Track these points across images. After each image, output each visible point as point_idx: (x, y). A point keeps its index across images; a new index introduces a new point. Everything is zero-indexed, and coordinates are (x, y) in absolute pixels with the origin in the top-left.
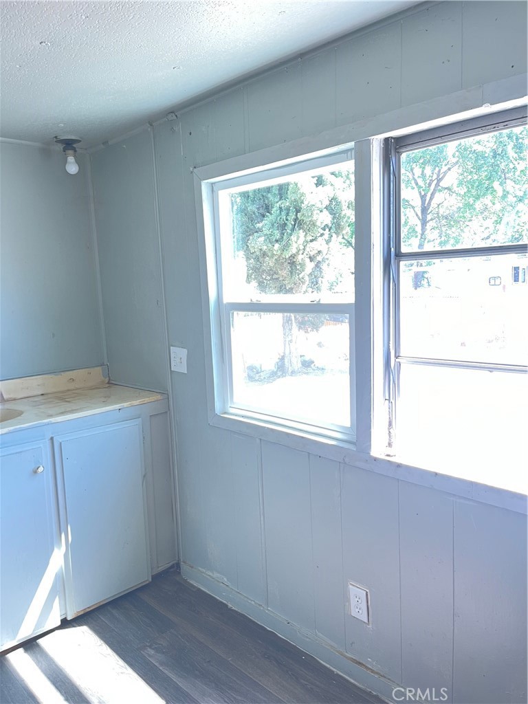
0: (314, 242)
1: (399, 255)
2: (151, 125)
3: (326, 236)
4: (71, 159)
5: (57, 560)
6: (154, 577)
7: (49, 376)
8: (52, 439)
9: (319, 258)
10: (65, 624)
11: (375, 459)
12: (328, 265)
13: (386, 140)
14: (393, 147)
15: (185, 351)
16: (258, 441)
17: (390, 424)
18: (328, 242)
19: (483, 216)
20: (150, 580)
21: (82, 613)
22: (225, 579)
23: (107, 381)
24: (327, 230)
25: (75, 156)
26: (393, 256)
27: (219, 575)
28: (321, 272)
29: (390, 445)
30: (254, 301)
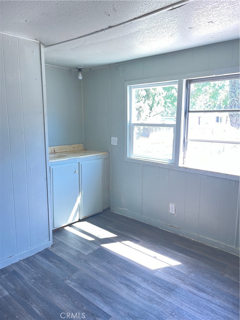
0: (139, 103)
1: (189, 111)
2: (109, 66)
3: (143, 100)
4: (80, 74)
5: (79, 200)
6: (103, 211)
7: (68, 146)
8: (79, 163)
9: (141, 110)
10: (80, 221)
11: (180, 167)
12: (143, 112)
13: (187, 80)
14: (189, 82)
15: (117, 138)
16: (142, 165)
17: (184, 158)
18: (144, 103)
19: (205, 94)
20: (102, 211)
21: (84, 218)
22: (127, 210)
23: (84, 149)
24: (144, 98)
25: (81, 74)
26: (187, 111)
27: (125, 209)
28: (140, 115)
29: (183, 164)
30: (143, 123)
